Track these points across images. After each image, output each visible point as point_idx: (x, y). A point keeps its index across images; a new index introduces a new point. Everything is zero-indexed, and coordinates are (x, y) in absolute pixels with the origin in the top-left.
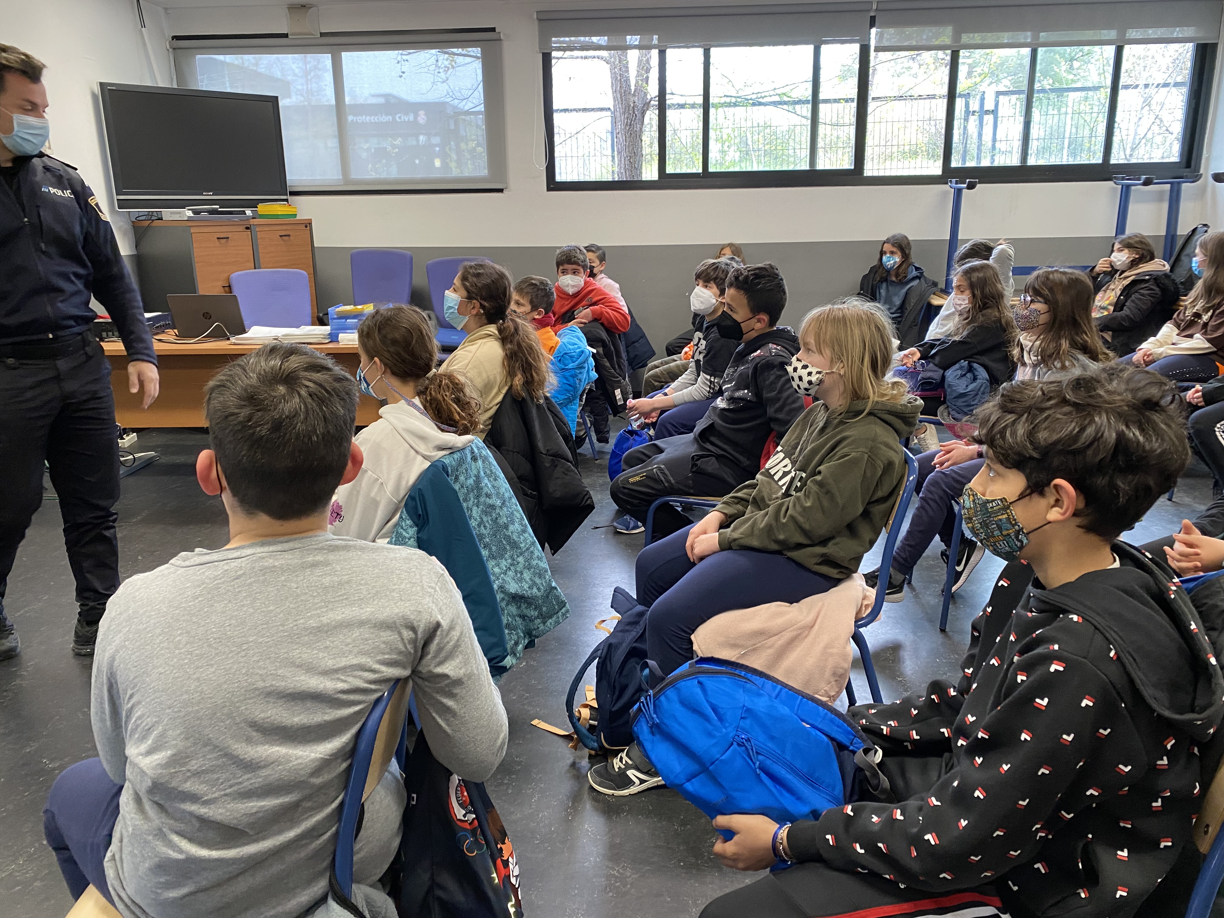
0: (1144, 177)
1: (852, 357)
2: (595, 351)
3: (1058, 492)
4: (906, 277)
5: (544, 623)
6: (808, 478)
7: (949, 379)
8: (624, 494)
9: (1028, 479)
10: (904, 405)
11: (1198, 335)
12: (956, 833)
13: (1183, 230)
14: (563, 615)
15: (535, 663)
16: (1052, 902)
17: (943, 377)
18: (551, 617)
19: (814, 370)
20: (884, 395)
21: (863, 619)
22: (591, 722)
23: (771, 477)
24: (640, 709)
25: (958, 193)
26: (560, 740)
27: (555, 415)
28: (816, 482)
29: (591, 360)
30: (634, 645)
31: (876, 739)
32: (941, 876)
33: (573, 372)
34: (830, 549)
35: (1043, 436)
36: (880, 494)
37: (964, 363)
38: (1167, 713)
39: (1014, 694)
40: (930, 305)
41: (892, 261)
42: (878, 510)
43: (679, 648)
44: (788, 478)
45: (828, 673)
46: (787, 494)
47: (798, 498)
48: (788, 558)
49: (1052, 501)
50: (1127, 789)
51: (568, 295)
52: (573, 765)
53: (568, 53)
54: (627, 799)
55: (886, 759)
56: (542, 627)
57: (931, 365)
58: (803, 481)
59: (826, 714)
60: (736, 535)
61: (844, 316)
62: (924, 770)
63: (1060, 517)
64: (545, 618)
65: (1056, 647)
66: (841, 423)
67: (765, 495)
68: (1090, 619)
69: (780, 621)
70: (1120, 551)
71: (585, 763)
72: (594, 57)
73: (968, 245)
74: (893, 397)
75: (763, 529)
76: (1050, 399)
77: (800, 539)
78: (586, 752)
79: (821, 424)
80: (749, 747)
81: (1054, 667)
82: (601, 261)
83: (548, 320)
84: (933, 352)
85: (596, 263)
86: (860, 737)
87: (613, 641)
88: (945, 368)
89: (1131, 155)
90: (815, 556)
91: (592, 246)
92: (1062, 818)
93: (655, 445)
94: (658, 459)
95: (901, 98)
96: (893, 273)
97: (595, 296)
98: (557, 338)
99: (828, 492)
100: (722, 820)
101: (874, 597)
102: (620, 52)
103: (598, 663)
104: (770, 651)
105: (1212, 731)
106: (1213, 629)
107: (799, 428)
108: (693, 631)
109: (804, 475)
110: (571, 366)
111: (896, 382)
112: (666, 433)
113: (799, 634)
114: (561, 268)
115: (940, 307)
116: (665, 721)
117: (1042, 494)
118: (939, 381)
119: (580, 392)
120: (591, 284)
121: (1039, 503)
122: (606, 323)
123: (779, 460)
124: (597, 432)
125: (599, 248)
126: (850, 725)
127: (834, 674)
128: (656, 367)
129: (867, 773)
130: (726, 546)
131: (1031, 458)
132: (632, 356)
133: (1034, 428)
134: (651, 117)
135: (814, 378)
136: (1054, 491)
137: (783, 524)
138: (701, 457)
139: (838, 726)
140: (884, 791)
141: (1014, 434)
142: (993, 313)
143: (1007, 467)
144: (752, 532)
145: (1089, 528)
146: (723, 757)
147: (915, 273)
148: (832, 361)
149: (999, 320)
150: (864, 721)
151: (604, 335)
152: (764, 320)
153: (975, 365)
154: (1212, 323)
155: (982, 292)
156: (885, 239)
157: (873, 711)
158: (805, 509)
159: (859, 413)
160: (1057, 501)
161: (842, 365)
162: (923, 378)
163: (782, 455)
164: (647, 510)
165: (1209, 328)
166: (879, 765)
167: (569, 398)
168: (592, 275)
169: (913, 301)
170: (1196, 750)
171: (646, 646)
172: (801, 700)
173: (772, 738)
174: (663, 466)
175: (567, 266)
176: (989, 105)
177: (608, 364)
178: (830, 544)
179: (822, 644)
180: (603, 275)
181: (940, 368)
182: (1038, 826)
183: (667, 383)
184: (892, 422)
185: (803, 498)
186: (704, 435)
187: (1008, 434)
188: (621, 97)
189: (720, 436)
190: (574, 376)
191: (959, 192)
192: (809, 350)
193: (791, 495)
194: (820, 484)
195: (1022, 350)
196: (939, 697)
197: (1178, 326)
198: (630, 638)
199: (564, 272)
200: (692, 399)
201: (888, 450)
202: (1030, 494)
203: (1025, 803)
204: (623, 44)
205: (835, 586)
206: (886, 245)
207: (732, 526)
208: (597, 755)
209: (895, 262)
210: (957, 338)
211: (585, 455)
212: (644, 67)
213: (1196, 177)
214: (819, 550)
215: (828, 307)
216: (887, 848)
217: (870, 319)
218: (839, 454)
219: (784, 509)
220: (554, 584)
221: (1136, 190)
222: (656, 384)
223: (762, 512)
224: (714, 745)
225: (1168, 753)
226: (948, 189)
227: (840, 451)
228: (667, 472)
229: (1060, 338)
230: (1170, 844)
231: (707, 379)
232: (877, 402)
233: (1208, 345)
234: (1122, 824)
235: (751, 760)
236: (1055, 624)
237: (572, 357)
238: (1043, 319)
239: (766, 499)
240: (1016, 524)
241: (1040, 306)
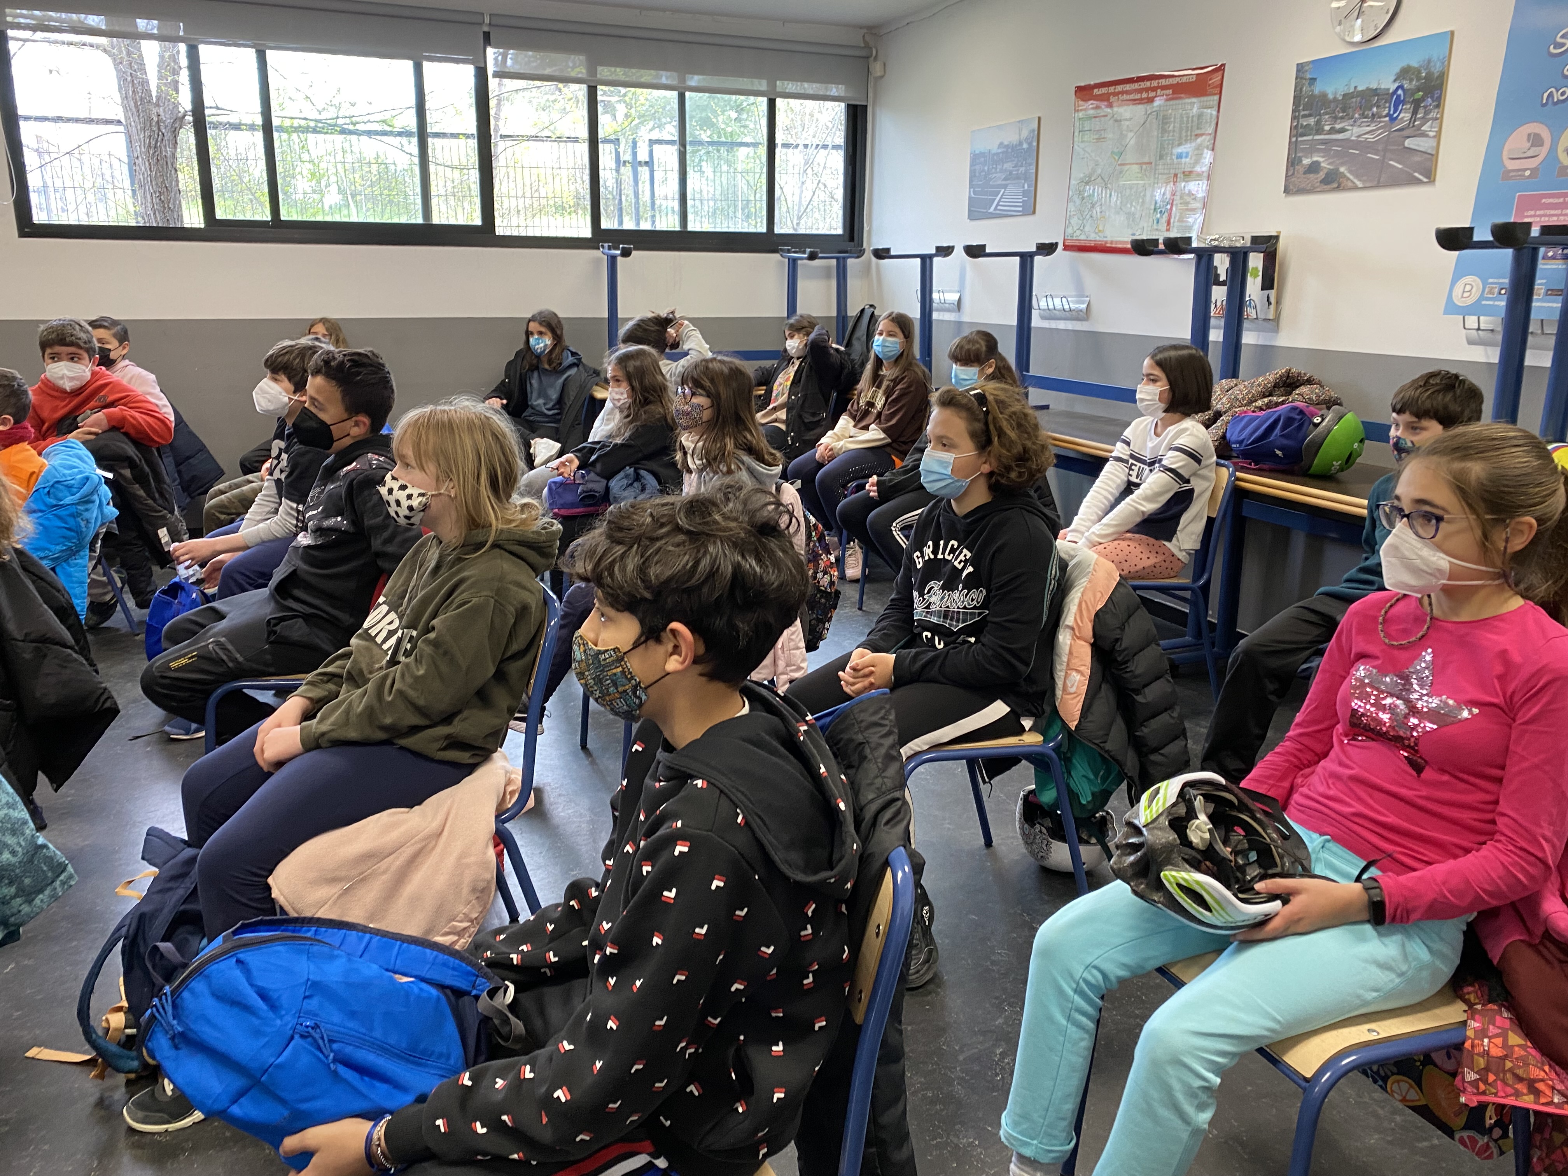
0: (808, 250)
1: (464, 474)
2: (110, 476)
3: (675, 637)
4: (560, 364)
5: (30, 902)
6: (419, 636)
7: (614, 491)
8: (163, 686)
9: (642, 622)
10: (537, 533)
11: (873, 426)
12: (589, 1081)
13: (853, 311)
14: (63, 883)
15: (31, 962)
16: (708, 1127)
17: (607, 488)
18: (41, 891)
19: (415, 492)
20: (510, 521)
21: (508, 810)
22: (129, 1031)
23: (372, 639)
24: (153, 1016)
25: (612, 262)
26: (79, 1069)
27: (38, 577)
28: (429, 642)
29: (105, 490)
30: (182, 908)
31: (506, 973)
32: (578, 1139)
33: (73, 509)
34: (457, 728)
35: (655, 572)
36: (515, 647)
37: (630, 471)
38: (800, 877)
39: (640, 891)
40: (592, 399)
41: (541, 343)
42: (514, 668)
43: (250, 900)
44: (393, 641)
45: (466, 890)
46: (393, 662)
47: (407, 665)
48: (402, 748)
49: (670, 647)
50: (774, 971)
51: (64, 391)
52: (101, 1103)
53: (39, 35)
54: (189, 1131)
55: (520, 995)
56: (26, 909)
57: (592, 475)
58: (414, 641)
59: (436, 957)
60: (324, 728)
61: (450, 421)
62: (567, 1000)
63: (679, 667)
64: (29, 895)
65: (679, 824)
66: (459, 560)
67: (364, 666)
68: (716, 783)
69: (394, 835)
70: (751, 694)
71: (120, 1094)
72: (84, 45)
73: (629, 325)
74: (523, 522)
75: (361, 714)
76: (662, 525)
77: (415, 720)
78: (122, 1078)
79: (433, 564)
80: (317, 1036)
81: (681, 848)
82: (121, 342)
83: (21, 432)
84: (593, 458)
85: (112, 344)
86: (485, 976)
87: (146, 909)
88: (609, 477)
89: (798, 224)
90: (436, 739)
91: (104, 319)
92: (709, 1026)
93: (213, 609)
94: (215, 630)
95: (535, 138)
96: (545, 359)
97: (112, 392)
98: (42, 460)
99: (446, 653)
100: (291, 1143)
101: (520, 778)
102: (127, 42)
103: (124, 946)
104: (384, 877)
105: (849, 885)
106: (849, 766)
107: (407, 569)
108: (271, 872)
109: (414, 633)
110: (68, 500)
111: (525, 505)
112: (235, 588)
113: (425, 846)
114: (48, 351)
115: (603, 401)
116: (192, 1026)
117: (658, 640)
118: (602, 493)
119: (89, 538)
120: (103, 376)
121: (658, 651)
122: (132, 432)
123: (381, 616)
124: (135, 594)
125: (115, 323)
126: (470, 963)
127: (474, 890)
128: (222, 492)
129: (496, 1022)
130: (311, 744)
131: (646, 599)
132: (186, 477)
133: (644, 563)
134: (188, 137)
135: (415, 503)
136: (671, 636)
137: (390, 703)
138: (281, 619)
139: (454, 969)
140: (518, 1039)
141: (623, 569)
142: (656, 409)
143: (618, 610)
144: (348, 720)
145: (712, 676)
146: (281, 1059)
147: (571, 359)
148: (438, 480)
149: (665, 418)
150: (489, 953)
151: (131, 450)
152: (365, 424)
153: (643, 473)
154: (886, 412)
155: (641, 383)
156: (529, 316)
157: (502, 937)
158: (417, 679)
159: (480, 546)
160: (676, 647)
161: (451, 485)
162: (584, 492)
163: (385, 608)
164: (205, 704)
165: (883, 417)
166: (512, 1007)
167: (70, 548)
168: (106, 361)
169: (572, 393)
170: (844, 909)
171: (199, 906)
172: (400, 946)
173: (353, 1015)
174: (223, 639)
175: (58, 349)
176: (643, 156)
177: (141, 493)
178: (456, 721)
179: (455, 854)
180: (127, 362)
181: (603, 477)
182: (683, 1044)
183: (239, 515)
184: (524, 555)
185: (413, 665)
186: (283, 590)
187: (616, 569)
188: (136, 106)
189: (308, 587)
190: (74, 516)
191: (613, 260)
192: (408, 465)
193: (399, 663)
194: (435, 644)
195: (685, 453)
196: (580, 903)
197: (854, 418)
198: (174, 899)
199: (55, 357)
200: (271, 537)
201: (520, 591)
202: (645, 641)
203: (662, 1023)
204: (130, 29)
205: (470, 774)
206: (532, 324)
207: (319, 715)
208: (139, 1079)
209: (546, 346)
210: (618, 441)
211: (118, 630)
212: (168, 67)
213: (860, 253)
214: (443, 730)
215: (428, 409)
216: (513, 1120)
217: (485, 425)
218: (457, 601)
219: (389, 682)
220: (41, 841)
221: (803, 265)
222: (223, 517)
223: (360, 690)
224: (263, 1046)
225: (810, 920)
226: (600, 255)
227: (459, 597)
228: (230, 647)
229: (724, 438)
230: (824, 1023)
231: (292, 508)
232: (502, 531)
233: (882, 435)
234: (773, 1015)
235: (322, 1052)
236: (682, 794)
237: (69, 487)
238: (706, 415)
239: (365, 672)
240: (632, 678)
241: (701, 400)
